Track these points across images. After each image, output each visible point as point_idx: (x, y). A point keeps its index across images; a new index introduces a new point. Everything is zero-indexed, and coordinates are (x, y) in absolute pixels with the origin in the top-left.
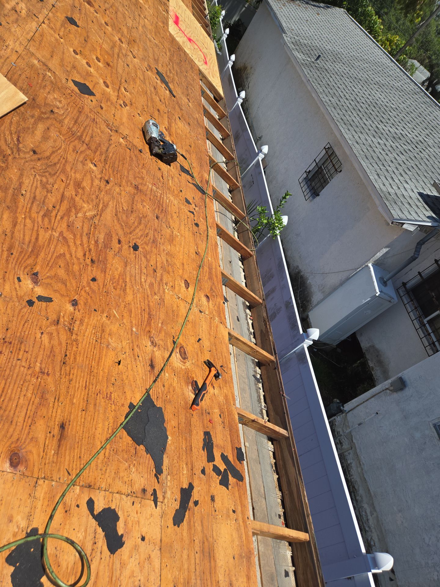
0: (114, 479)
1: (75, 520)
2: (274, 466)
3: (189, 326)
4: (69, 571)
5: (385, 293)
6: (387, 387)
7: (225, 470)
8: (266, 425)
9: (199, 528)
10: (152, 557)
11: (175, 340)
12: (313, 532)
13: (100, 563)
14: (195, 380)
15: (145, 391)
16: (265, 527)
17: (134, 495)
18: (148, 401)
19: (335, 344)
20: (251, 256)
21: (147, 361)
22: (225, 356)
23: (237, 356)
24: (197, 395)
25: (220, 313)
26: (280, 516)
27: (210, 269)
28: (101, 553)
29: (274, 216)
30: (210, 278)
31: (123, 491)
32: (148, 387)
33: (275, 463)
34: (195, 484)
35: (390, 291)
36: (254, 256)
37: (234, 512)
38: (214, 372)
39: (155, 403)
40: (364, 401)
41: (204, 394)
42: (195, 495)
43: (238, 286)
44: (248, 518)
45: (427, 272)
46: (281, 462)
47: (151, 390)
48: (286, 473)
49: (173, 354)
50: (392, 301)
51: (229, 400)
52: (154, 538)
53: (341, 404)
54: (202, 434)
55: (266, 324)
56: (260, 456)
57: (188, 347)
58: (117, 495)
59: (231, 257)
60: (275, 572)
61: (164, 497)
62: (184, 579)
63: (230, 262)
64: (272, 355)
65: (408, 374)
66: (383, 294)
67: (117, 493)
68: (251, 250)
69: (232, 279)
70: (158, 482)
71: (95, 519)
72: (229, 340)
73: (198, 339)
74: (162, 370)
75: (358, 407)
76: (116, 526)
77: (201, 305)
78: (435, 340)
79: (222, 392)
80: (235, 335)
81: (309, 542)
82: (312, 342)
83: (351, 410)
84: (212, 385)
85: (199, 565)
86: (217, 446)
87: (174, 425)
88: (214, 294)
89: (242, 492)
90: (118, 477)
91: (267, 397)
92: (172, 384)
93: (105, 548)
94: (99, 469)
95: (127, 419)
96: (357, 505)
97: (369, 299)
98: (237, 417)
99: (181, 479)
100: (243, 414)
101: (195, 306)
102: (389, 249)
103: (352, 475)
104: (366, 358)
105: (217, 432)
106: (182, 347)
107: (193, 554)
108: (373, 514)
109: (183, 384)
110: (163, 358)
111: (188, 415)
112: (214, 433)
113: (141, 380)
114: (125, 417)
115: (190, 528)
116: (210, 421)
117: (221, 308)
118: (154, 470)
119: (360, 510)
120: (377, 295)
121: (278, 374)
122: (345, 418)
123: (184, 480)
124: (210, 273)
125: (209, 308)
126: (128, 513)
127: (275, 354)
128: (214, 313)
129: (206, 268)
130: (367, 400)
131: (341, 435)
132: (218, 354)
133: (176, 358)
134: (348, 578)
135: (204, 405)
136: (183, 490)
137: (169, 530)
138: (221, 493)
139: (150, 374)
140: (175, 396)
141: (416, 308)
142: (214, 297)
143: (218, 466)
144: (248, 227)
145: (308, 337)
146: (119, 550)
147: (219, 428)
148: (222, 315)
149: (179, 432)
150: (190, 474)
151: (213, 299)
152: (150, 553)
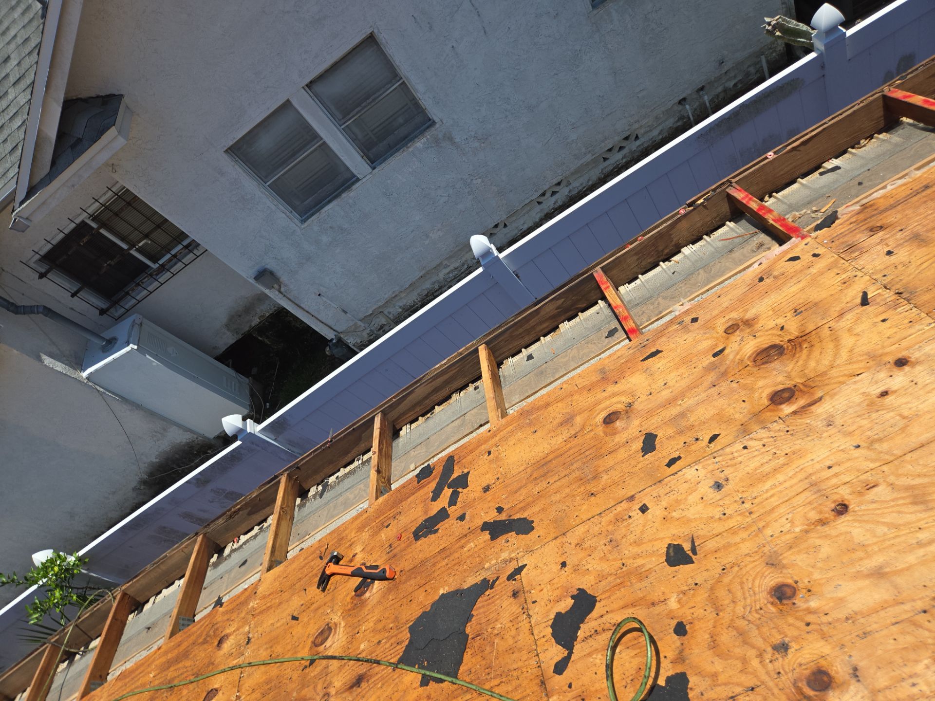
0: (520, 650)
1: (585, 680)
2: (426, 417)
3: (278, 649)
4: (639, 651)
5: (129, 336)
6: (277, 293)
7: (449, 487)
8: (377, 451)
9: (524, 491)
10: (576, 542)
11: (308, 663)
12: (474, 342)
13: (612, 611)
14: (354, 593)
15: (397, 670)
16: (491, 404)
17: (526, 606)
18: (408, 659)
19: (245, 380)
20: (124, 594)
21: (355, 694)
22: (305, 560)
23: (302, 538)
24: (374, 578)
25: (241, 602)
26: (476, 388)
27: (169, 664)
28: (602, 616)
29: (41, 583)
30: (185, 655)
31: (528, 625)
32: (390, 669)
33: (423, 415)
34: (480, 523)
35: (122, 329)
36: (123, 588)
37: (489, 453)
38: (332, 568)
39: (407, 642)
40: (311, 316)
41: (367, 567)
42: (491, 516)
43: (185, 594)
44: (489, 431)
45: (67, 285)
46: (418, 409)
47: (392, 661)
48: (426, 397)
49: (329, 654)
50: (138, 322)
51: (363, 523)
52: (556, 550)
53: (331, 344)
54: (419, 542)
55: (235, 512)
56: (419, 441)
57: (311, 633)
58: (535, 632)
59: (139, 633)
60: (533, 373)
61: (511, 560)
62: (580, 487)
63: (149, 628)
64: (279, 482)
65: (246, 271)
66: (131, 339)
67: (533, 634)
68: (113, 599)
69: (176, 611)
70: (498, 578)
71: (573, 649)
72: (280, 563)
73: (294, 622)
74: (358, 660)
75: (324, 320)
76: (567, 612)
77: (238, 647)
78: (180, 247)
79: (356, 539)
80: (268, 559)
81: (487, 343)
82: (248, 421)
83: (331, 328)
84: (351, 561)
85: (559, 473)
86: (426, 512)
87: (424, 594)
88: (211, 633)
89: (465, 451)
90: (515, 645)
91: (344, 462)
92: (371, 629)
93: (595, 614)
94: (518, 682)
95: (443, 677)
96: (445, 286)
97: (148, 356)
98: (381, 499)
99: (482, 546)
100: (375, 491)
101: (242, 658)
102: (42, 354)
103: (414, 302)
104: (249, 331)
105: (410, 521)
106: (315, 644)
107: (552, 487)
108: (446, 264)
109: (366, 611)
110: (341, 668)
111: (404, 578)
112: (412, 524)
113: (384, 688)
114: (442, 683)
115: (528, 506)
116: (399, 539)
117: (230, 607)
118: (487, 593)
119: (448, 280)
120: (136, 347)
121: (304, 461)
122: (346, 332)
123: (481, 541)
124: (177, 660)
125: (238, 629)
126: (547, 603)
127: (276, 477)
128: (243, 615)
129: (171, 673)
130: (307, 312)
131: (371, 330)
132: (306, 572)
133: (335, 644)
134: (518, 277)
135: (383, 559)
136: (493, 537)
137: (541, 533)
138: (477, 481)
139: (371, 676)
140: (386, 615)
141: (138, 285)
142: (217, 629)
143: (448, 500)
144: (71, 628)
145: (241, 431)
146: (589, 592)
147: (404, 520)
148: (243, 598)
149: (429, 581)
150: (472, 536)
151: (220, 630)
152: (573, 546)
